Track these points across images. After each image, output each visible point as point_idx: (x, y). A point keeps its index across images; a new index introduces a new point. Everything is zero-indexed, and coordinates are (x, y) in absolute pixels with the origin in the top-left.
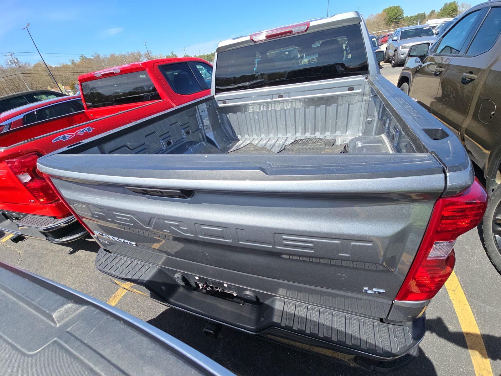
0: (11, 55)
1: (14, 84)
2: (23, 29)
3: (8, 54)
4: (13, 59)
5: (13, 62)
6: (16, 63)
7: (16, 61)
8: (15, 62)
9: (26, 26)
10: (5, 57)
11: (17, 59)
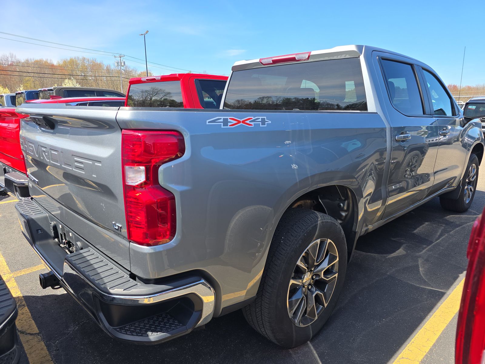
0: (120, 57)
1: (114, 86)
2: (140, 35)
3: (118, 55)
4: (121, 61)
5: (120, 64)
6: (122, 66)
7: (123, 64)
8: (121, 64)
9: (145, 32)
10: (114, 57)
11: (124, 62)
